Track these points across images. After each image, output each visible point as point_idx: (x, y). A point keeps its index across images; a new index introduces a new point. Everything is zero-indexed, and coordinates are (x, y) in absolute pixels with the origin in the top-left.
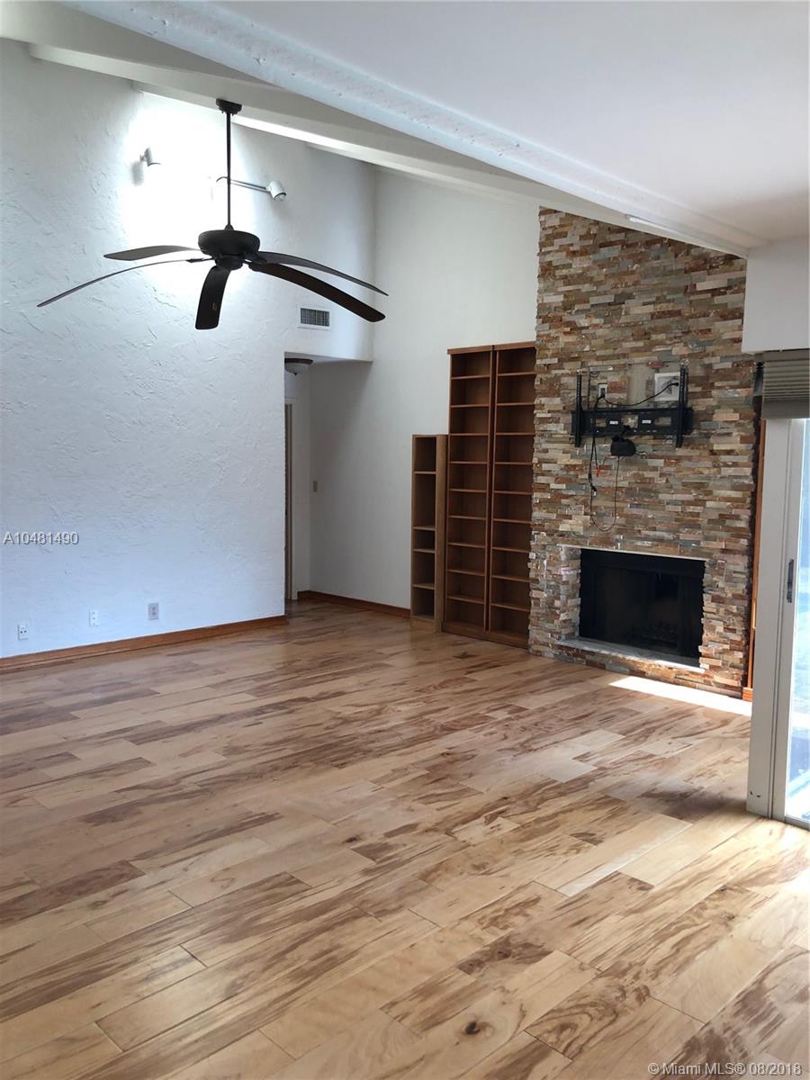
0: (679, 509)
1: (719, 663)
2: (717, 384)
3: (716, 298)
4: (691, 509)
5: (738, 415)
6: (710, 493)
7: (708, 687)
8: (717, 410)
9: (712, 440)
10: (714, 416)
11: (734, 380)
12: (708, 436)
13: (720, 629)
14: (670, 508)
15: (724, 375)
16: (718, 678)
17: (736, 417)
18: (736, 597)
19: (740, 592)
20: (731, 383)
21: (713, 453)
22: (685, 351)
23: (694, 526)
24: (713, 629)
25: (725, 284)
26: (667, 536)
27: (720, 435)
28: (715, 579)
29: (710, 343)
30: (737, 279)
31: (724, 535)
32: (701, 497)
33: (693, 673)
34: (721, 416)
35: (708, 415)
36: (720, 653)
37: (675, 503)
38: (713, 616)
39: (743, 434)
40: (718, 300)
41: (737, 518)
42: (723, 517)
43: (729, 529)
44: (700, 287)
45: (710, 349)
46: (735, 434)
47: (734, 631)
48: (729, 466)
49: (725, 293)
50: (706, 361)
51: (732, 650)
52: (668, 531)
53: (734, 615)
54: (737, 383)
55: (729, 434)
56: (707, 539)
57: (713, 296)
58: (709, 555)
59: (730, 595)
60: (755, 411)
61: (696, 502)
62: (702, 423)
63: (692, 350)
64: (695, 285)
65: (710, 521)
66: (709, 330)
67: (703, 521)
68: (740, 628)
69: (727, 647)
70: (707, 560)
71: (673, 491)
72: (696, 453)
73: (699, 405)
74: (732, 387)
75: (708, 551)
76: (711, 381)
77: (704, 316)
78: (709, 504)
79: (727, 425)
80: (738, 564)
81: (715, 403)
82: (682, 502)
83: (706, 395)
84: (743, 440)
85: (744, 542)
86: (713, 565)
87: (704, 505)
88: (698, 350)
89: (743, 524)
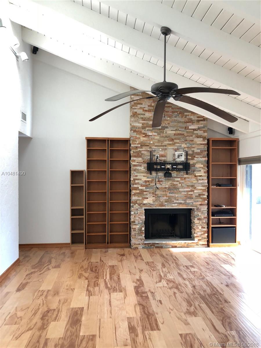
0: (186, 193)
1: (200, 238)
2: (196, 156)
3: (195, 131)
4: (190, 193)
5: (203, 165)
6: (196, 188)
7: (198, 246)
8: (196, 164)
9: (195, 172)
10: (196, 165)
11: (201, 155)
12: (194, 171)
13: (200, 228)
14: (183, 193)
15: (198, 154)
16: (201, 243)
17: (202, 166)
18: (204, 218)
19: (206, 216)
20: (200, 156)
21: (195, 176)
22: (185, 146)
23: (191, 198)
24: (198, 228)
25: (197, 128)
26: (182, 202)
27: (198, 171)
28: (198, 213)
29: (193, 144)
30: (201, 127)
31: (200, 200)
32: (193, 189)
33: (193, 243)
34: (198, 166)
35: (194, 165)
36: (201, 235)
37: (184, 192)
38: (198, 224)
39: (205, 171)
40: (195, 132)
41: (204, 195)
42: (200, 195)
43: (201, 198)
44: (190, 128)
45: (193, 146)
46: (202, 171)
47: (205, 228)
48: (201, 180)
49: (197, 130)
50: (192, 149)
51: (204, 233)
52: (182, 200)
53: (205, 223)
54: (202, 156)
55: (200, 171)
56: (195, 202)
57: (194, 131)
58: (196, 206)
59: (203, 217)
60: (207, 164)
61: (191, 191)
62: (192, 167)
63: (188, 146)
64: (188, 127)
65: (196, 196)
66: (193, 140)
67: (194, 196)
68: (206, 226)
69: (203, 233)
70: (195, 208)
71: (184, 188)
72: (191, 176)
73: (191, 162)
74: (201, 157)
75: (195, 205)
76: (194, 155)
77: (192, 136)
78: (195, 191)
79: (199, 168)
80: (205, 208)
81: (196, 162)
82: (187, 191)
83: (192, 159)
84: (205, 172)
85: (206, 202)
86: (198, 209)
87: (194, 192)
88: (190, 146)
89: (205, 197)
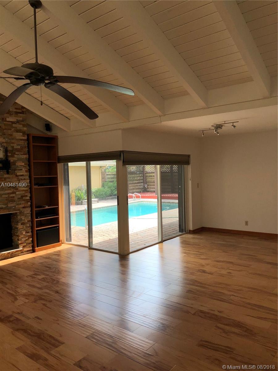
0: (7, 196)
1: (25, 244)
2: (16, 153)
4: (12, 195)
5: (24, 163)
6: (18, 189)
7: (22, 254)
8: (17, 162)
9: (16, 171)
10: (16, 164)
11: (22, 152)
13: (24, 233)
14: (4, 196)
15: (18, 150)
16: (25, 249)
17: (23, 164)
19: (29, 220)
21: (17, 176)
22: (4, 141)
23: (13, 201)
24: (22, 233)
25: (15, 120)
26: (4, 206)
27: (19, 170)
28: (21, 217)
29: (13, 139)
30: (19, 120)
31: (23, 202)
32: (15, 191)
33: (17, 251)
34: (19, 164)
35: (14, 163)
36: (25, 241)
37: (5, 194)
38: (21, 230)
39: (26, 169)
40: (14, 125)
41: (27, 196)
42: (22, 197)
43: (24, 200)
44: (8, 119)
45: (13, 141)
46: (23, 169)
47: (28, 232)
48: (23, 180)
49: (16, 124)
50: (12, 145)
52: (4, 204)
53: (29, 227)
54: (22, 153)
55: (22, 170)
56: (18, 204)
57: (12, 123)
58: (19, 210)
59: (26, 221)
60: (28, 162)
61: (13, 193)
62: (12, 166)
63: (7, 141)
64: (6, 119)
65: (18, 198)
66: (12, 135)
67: (16, 198)
68: (30, 231)
69: (27, 238)
70: (18, 212)
71: (4, 190)
72: (12, 176)
73: (11, 160)
74: (21, 154)
75: (18, 209)
76: (14, 152)
77: (11, 130)
79: (21, 167)
80: (28, 211)
81: (16, 159)
82: (8, 193)
83: (13, 156)
84: (26, 171)
85: (29, 203)
86: (21, 213)
87: (16, 194)
88: (9, 141)
89: (28, 198)
